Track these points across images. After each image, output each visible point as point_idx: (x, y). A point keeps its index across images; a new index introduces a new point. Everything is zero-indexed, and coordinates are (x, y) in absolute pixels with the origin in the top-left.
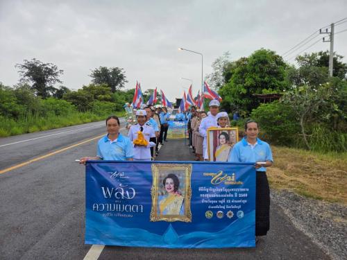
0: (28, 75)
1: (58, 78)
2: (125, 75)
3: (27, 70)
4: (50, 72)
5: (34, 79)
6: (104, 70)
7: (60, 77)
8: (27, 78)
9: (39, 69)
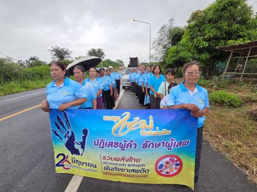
0: (55, 55)
1: (70, 56)
2: (104, 52)
3: (54, 53)
4: (66, 53)
5: (59, 57)
6: (94, 50)
7: (71, 55)
8: (55, 57)
9: (60, 51)
